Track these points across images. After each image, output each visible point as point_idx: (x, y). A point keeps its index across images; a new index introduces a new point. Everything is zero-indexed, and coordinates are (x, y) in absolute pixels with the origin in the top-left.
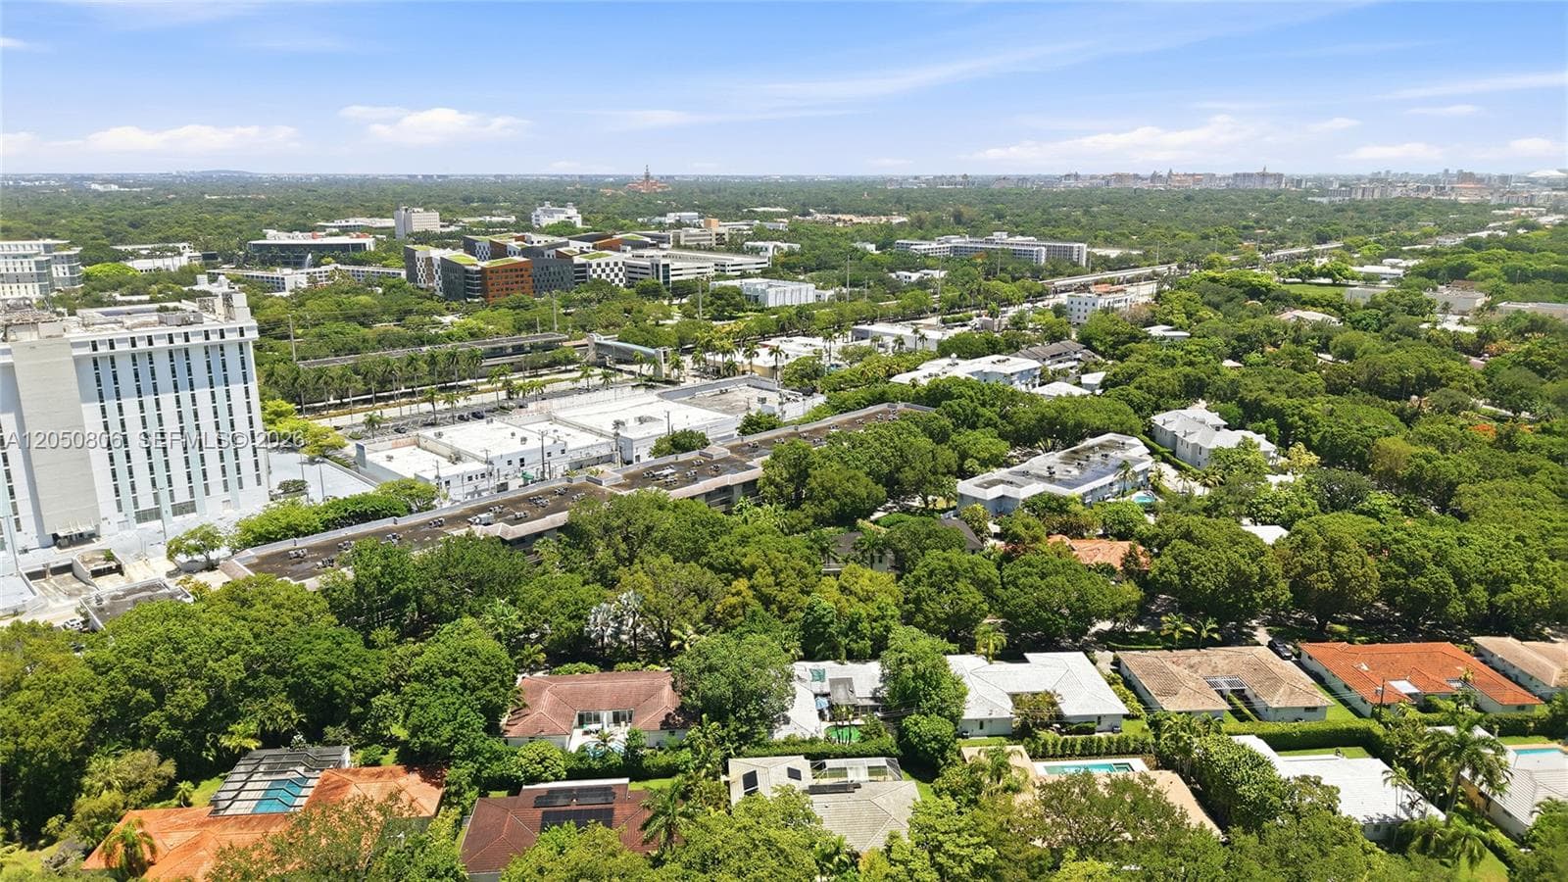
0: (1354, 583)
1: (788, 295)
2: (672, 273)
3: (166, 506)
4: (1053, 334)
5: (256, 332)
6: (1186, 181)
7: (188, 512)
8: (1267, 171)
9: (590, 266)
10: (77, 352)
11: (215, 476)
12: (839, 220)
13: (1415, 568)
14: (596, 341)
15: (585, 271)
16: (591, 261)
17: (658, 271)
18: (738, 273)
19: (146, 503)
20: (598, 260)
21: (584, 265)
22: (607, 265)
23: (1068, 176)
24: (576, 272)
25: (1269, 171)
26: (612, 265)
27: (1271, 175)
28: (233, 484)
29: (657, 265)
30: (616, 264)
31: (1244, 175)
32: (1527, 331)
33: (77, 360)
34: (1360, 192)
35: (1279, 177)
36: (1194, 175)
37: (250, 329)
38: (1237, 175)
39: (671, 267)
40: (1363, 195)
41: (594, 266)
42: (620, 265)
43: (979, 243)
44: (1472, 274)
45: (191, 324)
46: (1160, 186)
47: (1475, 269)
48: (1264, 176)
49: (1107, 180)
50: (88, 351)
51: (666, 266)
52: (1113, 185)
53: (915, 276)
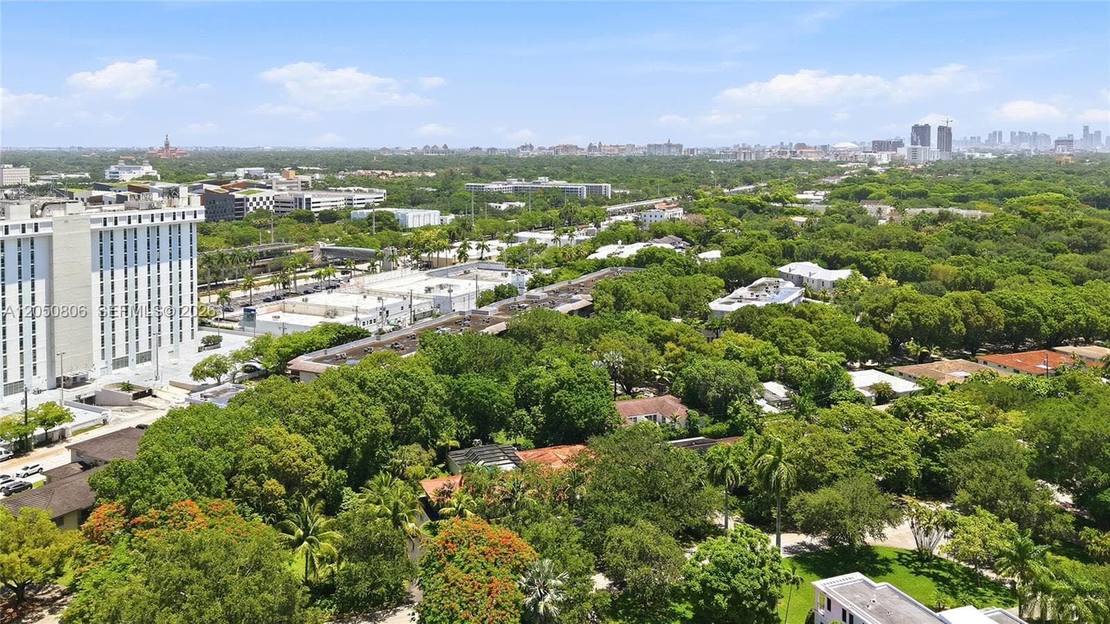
0: (995, 320)
1: (421, 218)
2: (312, 205)
3: (132, 356)
4: (656, 232)
5: (204, 215)
6: (614, 150)
7: (146, 360)
8: (671, 142)
9: (248, 200)
10: (94, 226)
11: (166, 332)
12: (382, 174)
13: (1019, 310)
14: (321, 247)
15: (242, 205)
16: (248, 196)
17: (301, 204)
18: (363, 206)
19: (120, 353)
20: (254, 195)
21: (242, 200)
22: (261, 199)
23: (524, 147)
24: (236, 205)
25: (673, 142)
26: (264, 199)
27: (674, 146)
28: (176, 338)
29: (301, 199)
30: (268, 198)
31: (655, 145)
32: (938, 220)
33: (93, 231)
34: (743, 155)
35: (680, 147)
36: (617, 146)
37: (200, 212)
38: (649, 146)
39: (312, 200)
40: (745, 158)
41: (251, 200)
42: (271, 199)
43: (529, 185)
44: (871, 196)
45: (155, 208)
46: (597, 154)
47: (871, 192)
48: (669, 146)
49: (556, 150)
50: (100, 226)
51: (308, 200)
52: (561, 154)
53: (504, 206)
